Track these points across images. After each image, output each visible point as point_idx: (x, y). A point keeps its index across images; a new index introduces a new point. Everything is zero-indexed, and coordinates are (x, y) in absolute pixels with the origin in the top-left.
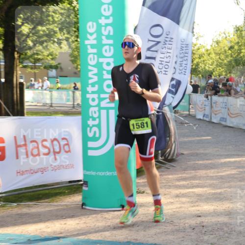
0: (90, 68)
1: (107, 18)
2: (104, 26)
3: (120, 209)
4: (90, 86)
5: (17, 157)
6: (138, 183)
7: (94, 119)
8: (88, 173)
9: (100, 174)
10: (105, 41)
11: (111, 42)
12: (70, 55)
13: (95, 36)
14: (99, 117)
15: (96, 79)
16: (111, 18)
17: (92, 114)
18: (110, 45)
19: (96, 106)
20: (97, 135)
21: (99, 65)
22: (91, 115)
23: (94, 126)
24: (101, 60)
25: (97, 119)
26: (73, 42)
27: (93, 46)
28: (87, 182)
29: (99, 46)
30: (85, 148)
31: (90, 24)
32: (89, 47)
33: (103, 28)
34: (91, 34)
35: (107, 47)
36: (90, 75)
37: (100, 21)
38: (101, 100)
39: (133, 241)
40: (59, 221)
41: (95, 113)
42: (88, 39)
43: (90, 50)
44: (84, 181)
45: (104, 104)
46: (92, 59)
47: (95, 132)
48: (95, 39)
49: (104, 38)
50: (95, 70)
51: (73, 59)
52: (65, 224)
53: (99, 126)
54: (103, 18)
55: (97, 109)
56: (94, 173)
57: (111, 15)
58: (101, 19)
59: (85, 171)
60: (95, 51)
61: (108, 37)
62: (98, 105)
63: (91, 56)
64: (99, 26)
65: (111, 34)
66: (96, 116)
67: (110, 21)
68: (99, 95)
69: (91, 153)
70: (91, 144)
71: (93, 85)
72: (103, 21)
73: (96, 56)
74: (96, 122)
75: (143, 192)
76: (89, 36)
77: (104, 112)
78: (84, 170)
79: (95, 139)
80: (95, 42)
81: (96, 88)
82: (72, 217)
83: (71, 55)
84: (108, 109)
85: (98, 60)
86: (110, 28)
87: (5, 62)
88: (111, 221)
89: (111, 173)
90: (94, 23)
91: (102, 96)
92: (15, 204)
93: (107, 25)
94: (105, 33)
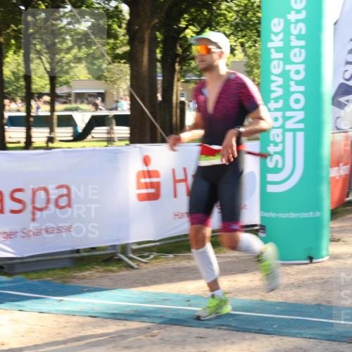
0: (273, 78)
1: (298, 12)
2: (293, 23)
3: (308, 261)
4: (272, 101)
5: (175, 196)
6: (332, 228)
7: (276, 144)
8: (267, 215)
9: (282, 215)
10: (294, 42)
11: (302, 43)
12: (245, 65)
13: (281, 36)
14: (283, 142)
15: (280, 92)
16: (304, 12)
17: (274, 138)
18: (301, 47)
19: (279, 128)
20: (280, 166)
21: (285, 75)
22: (272, 139)
23: (276, 153)
24: (288, 67)
25: (281, 145)
26: (250, 47)
27: (278, 50)
28: (264, 226)
29: (286, 49)
30: (264, 183)
31: (275, 21)
32: (273, 51)
33: (293, 25)
34: (277, 34)
35: (296, 50)
36: (273, 86)
37: (289, 17)
38: (286, 119)
39: (324, 303)
40: (227, 277)
41: (278, 136)
42: (273, 41)
43: (274, 55)
44: (261, 226)
45: (289, 125)
46: (277, 67)
47: (277, 162)
48: (281, 40)
49: (292, 38)
50: (280, 81)
51: (249, 69)
52: (235, 281)
53: (282, 153)
54: (293, 12)
55: (280, 131)
56: (273, 215)
57: (303, 9)
58: (290, 13)
59: (263, 213)
60: (280, 55)
61: (299, 37)
62: (282, 127)
63: (275, 63)
64: (288, 24)
65: (303, 32)
66: (279, 140)
67: (303, 15)
68: (284, 114)
69: (271, 189)
70: (271, 177)
71: (276, 100)
72: (292, 17)
73: (281, 62)
74: (279, 149)
75: (339, 240)
76: (273, 37)
77: (289, 135)
78: (261, 210)
79: (276, 170)
80: (281, 44)
81: (280, 104)
82: (244, 271)
83: (247, 65)
84: (294, 131)
85: (284, 67)
86: (302, 26)
87: (163, 76)
88: (295, 277)
89: (296, 215)
90: (282, 20)
91: (288, 114)
92: (171, 256)
93: (297, 21)
94: (295, 32)
